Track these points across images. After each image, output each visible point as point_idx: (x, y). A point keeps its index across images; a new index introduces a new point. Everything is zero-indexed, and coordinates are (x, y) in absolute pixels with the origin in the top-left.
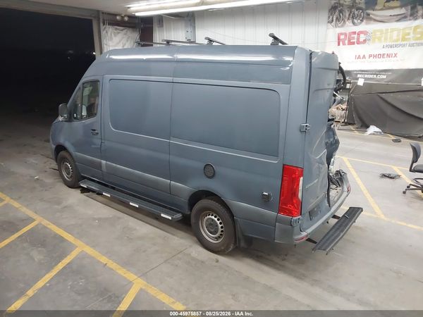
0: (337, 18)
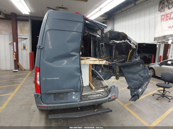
0: (161, 8)
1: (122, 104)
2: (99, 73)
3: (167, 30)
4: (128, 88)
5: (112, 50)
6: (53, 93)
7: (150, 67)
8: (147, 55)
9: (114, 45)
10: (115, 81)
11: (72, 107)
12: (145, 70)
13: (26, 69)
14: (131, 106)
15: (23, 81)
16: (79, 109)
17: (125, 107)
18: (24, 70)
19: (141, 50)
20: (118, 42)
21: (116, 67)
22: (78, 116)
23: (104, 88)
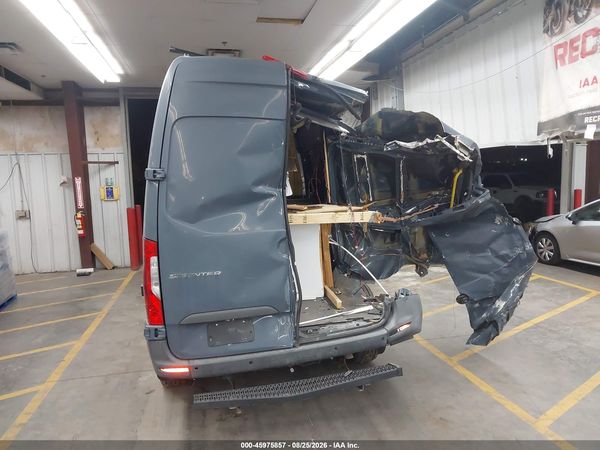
0: (553, 20)
1: (442, 356)
2: (358, 256)
3: (577, 94)
4: (460, 300)
5: (397, 177)
6: (204, 323)
7: (539, 229)
8: (531, 193)
9: (400, 159)
10: (418, 285)
11: (267, 366)
12: (513, 236)
13: (118, 263)
14: (471, 362)
15: (111, 304)
16: (292, 370)
17: (451, 364)
18: (114, 268)
19: (507, 175)
20: (411, 145)
21: (415, 233)
22: (288, 395)
23: (375, 300)
